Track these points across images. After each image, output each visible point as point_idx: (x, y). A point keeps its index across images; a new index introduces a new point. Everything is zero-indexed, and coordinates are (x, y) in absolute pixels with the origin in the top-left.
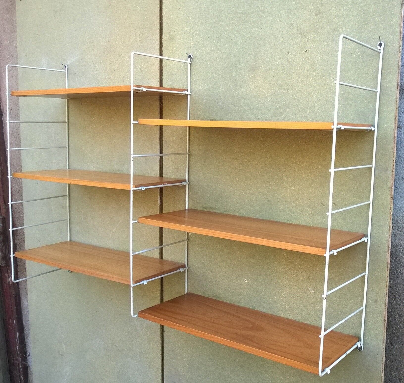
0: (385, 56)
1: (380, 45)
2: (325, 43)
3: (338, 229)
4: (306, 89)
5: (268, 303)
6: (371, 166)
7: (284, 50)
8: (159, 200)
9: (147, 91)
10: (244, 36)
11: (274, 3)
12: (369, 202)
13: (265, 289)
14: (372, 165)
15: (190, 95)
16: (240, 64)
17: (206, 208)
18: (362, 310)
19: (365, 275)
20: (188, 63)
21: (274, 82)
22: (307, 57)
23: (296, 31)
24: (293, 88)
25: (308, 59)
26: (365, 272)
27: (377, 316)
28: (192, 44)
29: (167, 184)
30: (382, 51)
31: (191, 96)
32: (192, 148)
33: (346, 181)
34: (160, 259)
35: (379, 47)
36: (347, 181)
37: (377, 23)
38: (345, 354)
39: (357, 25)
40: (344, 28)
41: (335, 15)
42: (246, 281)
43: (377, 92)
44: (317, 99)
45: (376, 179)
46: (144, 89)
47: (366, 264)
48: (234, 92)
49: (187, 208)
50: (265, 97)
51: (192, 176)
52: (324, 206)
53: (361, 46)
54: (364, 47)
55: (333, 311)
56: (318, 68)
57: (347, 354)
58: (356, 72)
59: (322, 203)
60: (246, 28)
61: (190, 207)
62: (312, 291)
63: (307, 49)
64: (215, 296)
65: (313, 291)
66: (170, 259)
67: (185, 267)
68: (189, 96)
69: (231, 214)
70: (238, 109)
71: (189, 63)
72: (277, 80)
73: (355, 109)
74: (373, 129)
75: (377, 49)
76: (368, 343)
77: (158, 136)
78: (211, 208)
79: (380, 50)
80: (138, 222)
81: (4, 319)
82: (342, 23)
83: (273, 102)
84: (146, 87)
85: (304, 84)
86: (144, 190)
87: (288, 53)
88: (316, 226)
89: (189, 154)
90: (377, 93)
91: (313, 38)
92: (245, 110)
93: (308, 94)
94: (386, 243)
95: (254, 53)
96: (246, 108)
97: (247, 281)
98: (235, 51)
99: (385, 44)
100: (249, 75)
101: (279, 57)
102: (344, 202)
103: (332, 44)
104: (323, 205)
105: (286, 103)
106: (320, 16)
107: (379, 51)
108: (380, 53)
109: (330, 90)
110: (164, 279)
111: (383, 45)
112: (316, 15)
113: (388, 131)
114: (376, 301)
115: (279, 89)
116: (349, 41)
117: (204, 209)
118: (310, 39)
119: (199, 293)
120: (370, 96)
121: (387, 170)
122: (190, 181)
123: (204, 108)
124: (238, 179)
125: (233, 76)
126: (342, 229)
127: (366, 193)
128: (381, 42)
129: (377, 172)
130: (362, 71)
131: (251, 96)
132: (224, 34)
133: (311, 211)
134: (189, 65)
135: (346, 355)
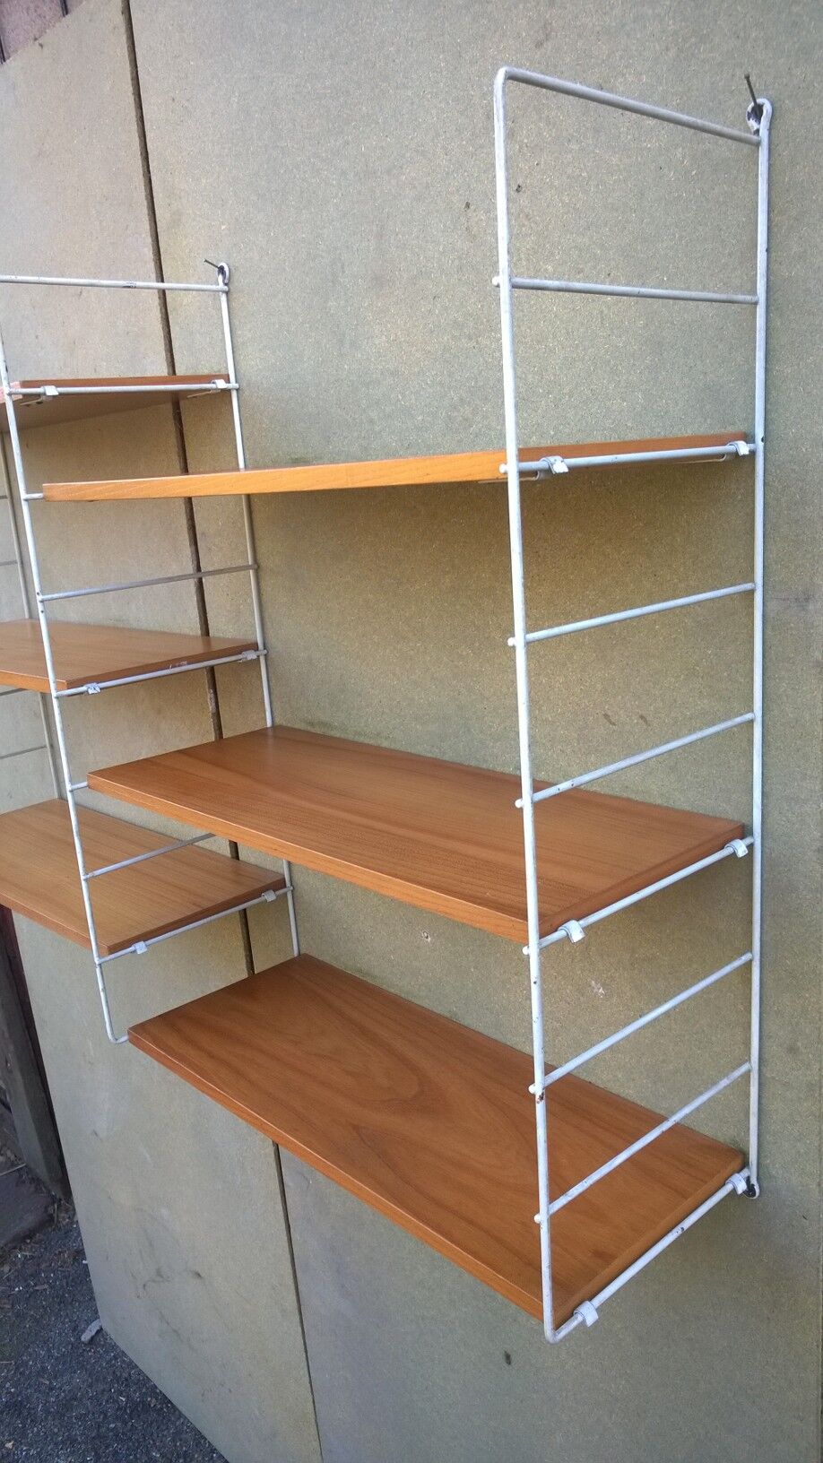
0: (780, 155)
1: (757, 112)
2: (574, 147)
3: (659, 802)
4: (530, 328)
5: (487, 1009)
6: (748, 586)
7: (455, 199)
8: (211, 699)
9: (61, 394)
10: (344, 173)
11: (411, 35)
12: (748, 716)
13: (475, 968)
14: (752, 580)
15: (237, 390)
16: (344, 272)
17: (312, 724)
18: (748, 1073)
19: (750, 963)
20: (218, 291)
21: (438, 316)
22: (522, 211)
23: (483, 122)
24: (492, 330)
25: (527, 216)
26: (751, 952)
27: (800, 1098)
28: (223, 227)
29: (189, 664)
30: (764, 134)
31: (241, 392)
32: (262, 550)
33: (675, 639)
34: (233, 857)
35: (752, 123)
36: (677, 643)
37: (742, 24)
38: (675, 1230)
39: (672, 53)
40: (630, 74)
41: (598, 28)
42: (427, 937)
43: (756, 303)
44: (565, 358)
45: (769, 632)
46: (51, 391)
47: (751, 922)
48: (338, 365)
49: (269, 724)
50: (419, 372)
51: (270, 633)
52: (614, 724)
53: (693, 131)
54: (706, 135)
55: (664, 1061)
56: (559, 243)
57: (682, 1229)
58: (681, 238)
59: (606, 716)
60: (348, 143)
61: (278, 721)
62: (599, 989)
63: (520, 181)
64: (360, 971)
65: (601, 990)
66: (252, 861)
67: (285, 886)
68: (234, 394)
69: (372, 742)
70: (354, 419)
71: (223, 292)
72: (446, 309)
73: (686, 380)
74: (743, 448)
75: (748, 129)
76: (775, 1178)
77: (183, 521)
78: (324, 724)
79: (757, 132)
80: (88, 786)
81: (8, 957)
82: (621, 57)
83: (441, 384)
84: (57, 383)
85: (522, 311)
86: (95, 692)
87: (468, 205)
88: (594, 789)
89: (256, 567)
90: (756, 308)
91: (536, 135)
92: (371, 421)
93: (538, 342)
94: (815, 859)
95: (375, 228)
96: (374, 415)
97: (429, 939)
98: (325, 231)
99: (776, 105)
100: (369, 305)
101: (445, 226)
102: (673, 715)
103: (596, 146)
104: (611, 723)
105: (476, 382)
106: (549, 46)
107: (755, 137)
108: (758, 144)
109: (602, 319)
110: (248, 912)
111: (767, 108)
112: (539, 45)
113: (804, 450)
114: (792, 1050)
115: (454, 338)
116: (651, 122)
117: (309, 728)
118: (526, 141)
119: (326, 958)
120: (734, 325)
121: (807, 600)
122: (269, 645)
123: (273, 426)
124: (376, 638)
125: (332, 316)
126: (671, 802)
127: (741, 683)
128: (759, 101)
129: (773, 605)
130: (700, 228)
131: (382, 373)
132: (295, 176)
133: (578, 740)
134: (224, 298)
135: (680, 1232)
